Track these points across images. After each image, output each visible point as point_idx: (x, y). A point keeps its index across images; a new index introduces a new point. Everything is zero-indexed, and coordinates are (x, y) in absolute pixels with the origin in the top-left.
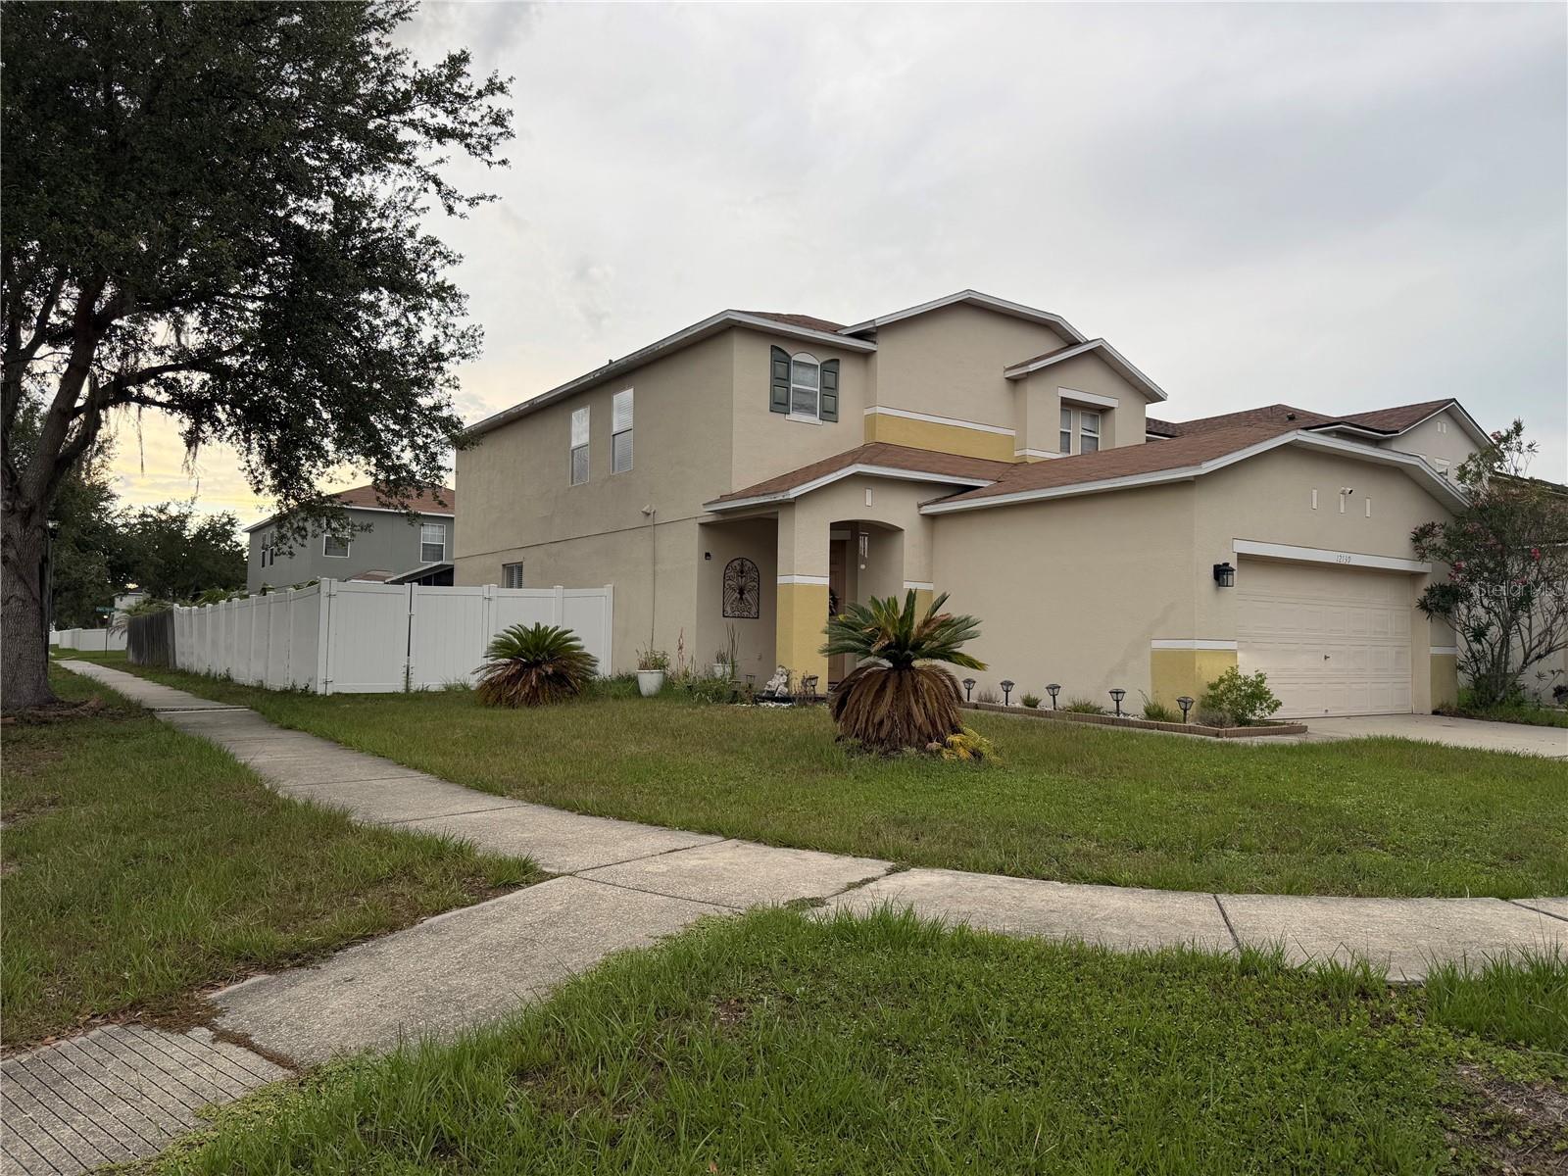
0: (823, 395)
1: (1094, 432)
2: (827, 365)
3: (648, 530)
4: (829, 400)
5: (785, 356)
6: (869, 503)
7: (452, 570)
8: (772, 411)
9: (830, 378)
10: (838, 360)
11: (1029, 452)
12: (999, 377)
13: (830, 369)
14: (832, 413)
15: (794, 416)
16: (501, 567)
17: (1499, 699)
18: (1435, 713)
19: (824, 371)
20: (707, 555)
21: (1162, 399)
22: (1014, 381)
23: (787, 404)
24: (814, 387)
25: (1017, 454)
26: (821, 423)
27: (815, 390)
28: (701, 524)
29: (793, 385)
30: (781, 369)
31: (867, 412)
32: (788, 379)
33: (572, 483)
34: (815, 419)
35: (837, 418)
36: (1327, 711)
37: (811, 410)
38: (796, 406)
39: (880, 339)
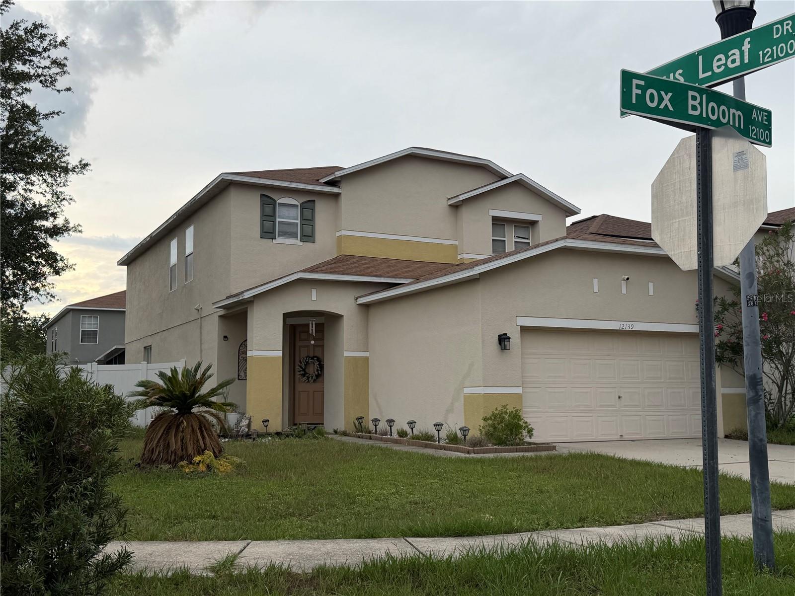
0: (302, 225)
1: (527, 239)
2: (304, 205)
3: (198, 321)
4: (308, 229)
5: (270, 200)
6: (314, 298)
7: (124, 353)
8: (261, 238)
9: (307, 213)
10: (314, 201)
11: (465, 256)
12: (443, 204)
13: (308, 208)
14: (311, 236)
15: (279, 240)
16: (143, 349)
17: (779, 425)
18: (726, 437)
19: (302, 208)
20: (225, 337)
21: (578, 213)
22: (456, 207)
23: (273, 232)
24: (296, 220)
25: (459, 257)
26: (301, 243)
27: (297, 221)
28: (219, 316)
29: (278, 219)
30: (268, 209)
31: (338, 234)
32: (274, 215)
33: (171, 289)
34: (297, 242)
35: (314, 239)
36: (622, 436)
37: (293, 235)
38: (281, 233)
39: (343, 185)
